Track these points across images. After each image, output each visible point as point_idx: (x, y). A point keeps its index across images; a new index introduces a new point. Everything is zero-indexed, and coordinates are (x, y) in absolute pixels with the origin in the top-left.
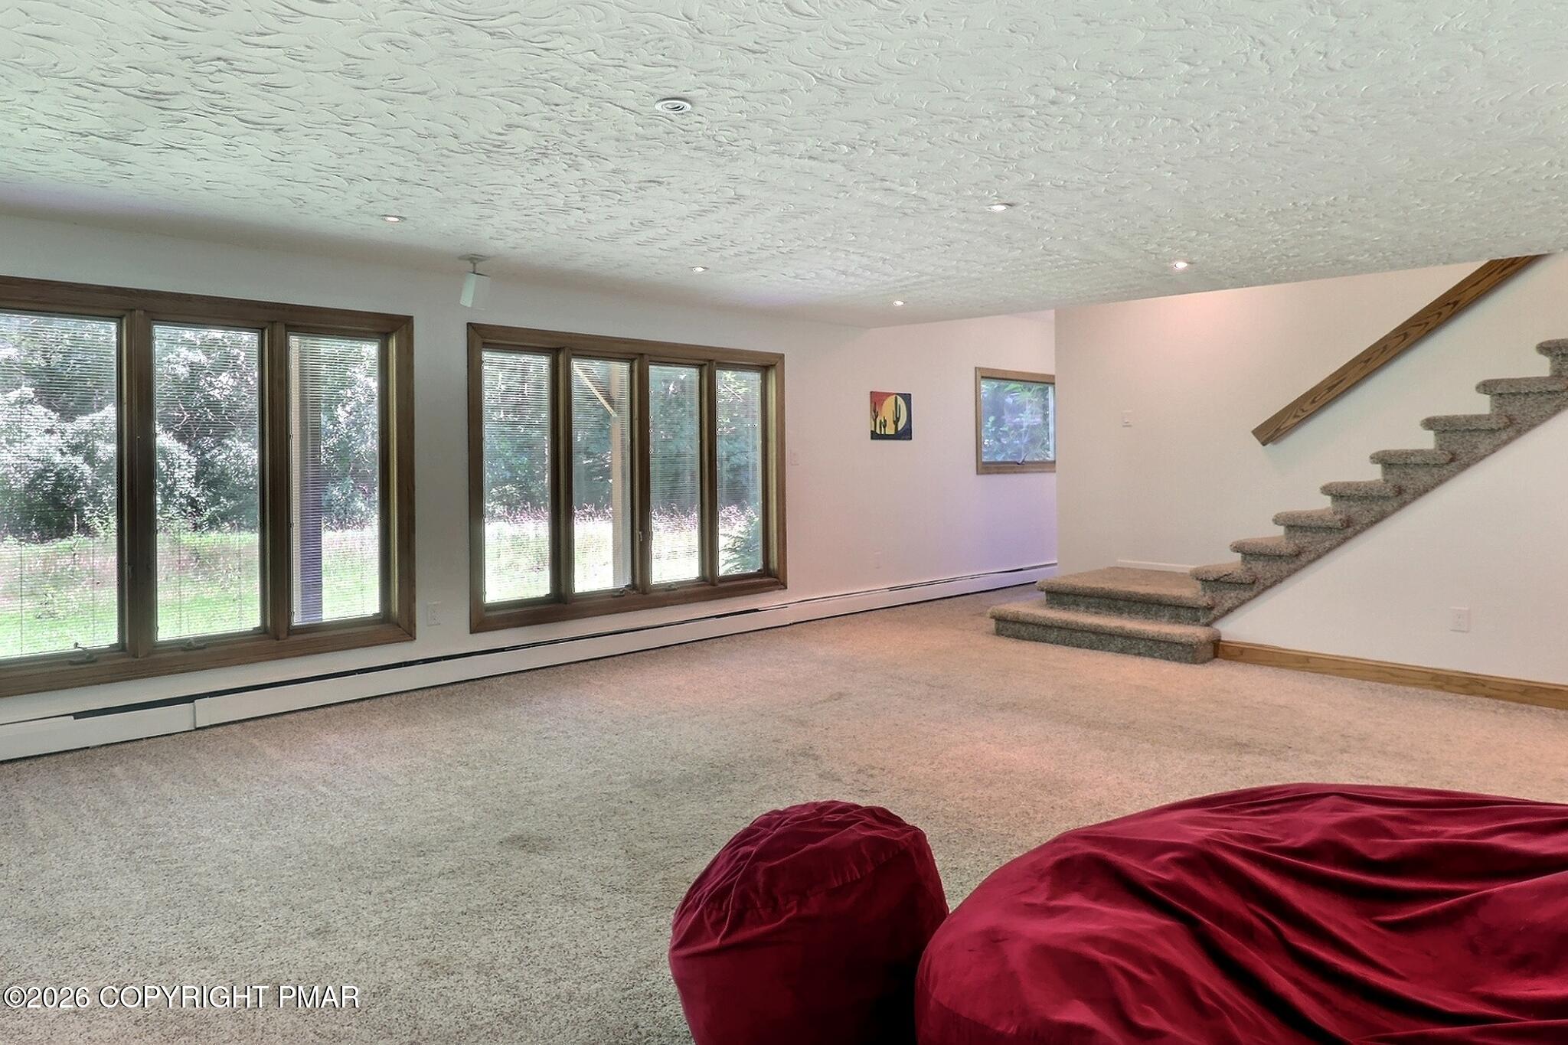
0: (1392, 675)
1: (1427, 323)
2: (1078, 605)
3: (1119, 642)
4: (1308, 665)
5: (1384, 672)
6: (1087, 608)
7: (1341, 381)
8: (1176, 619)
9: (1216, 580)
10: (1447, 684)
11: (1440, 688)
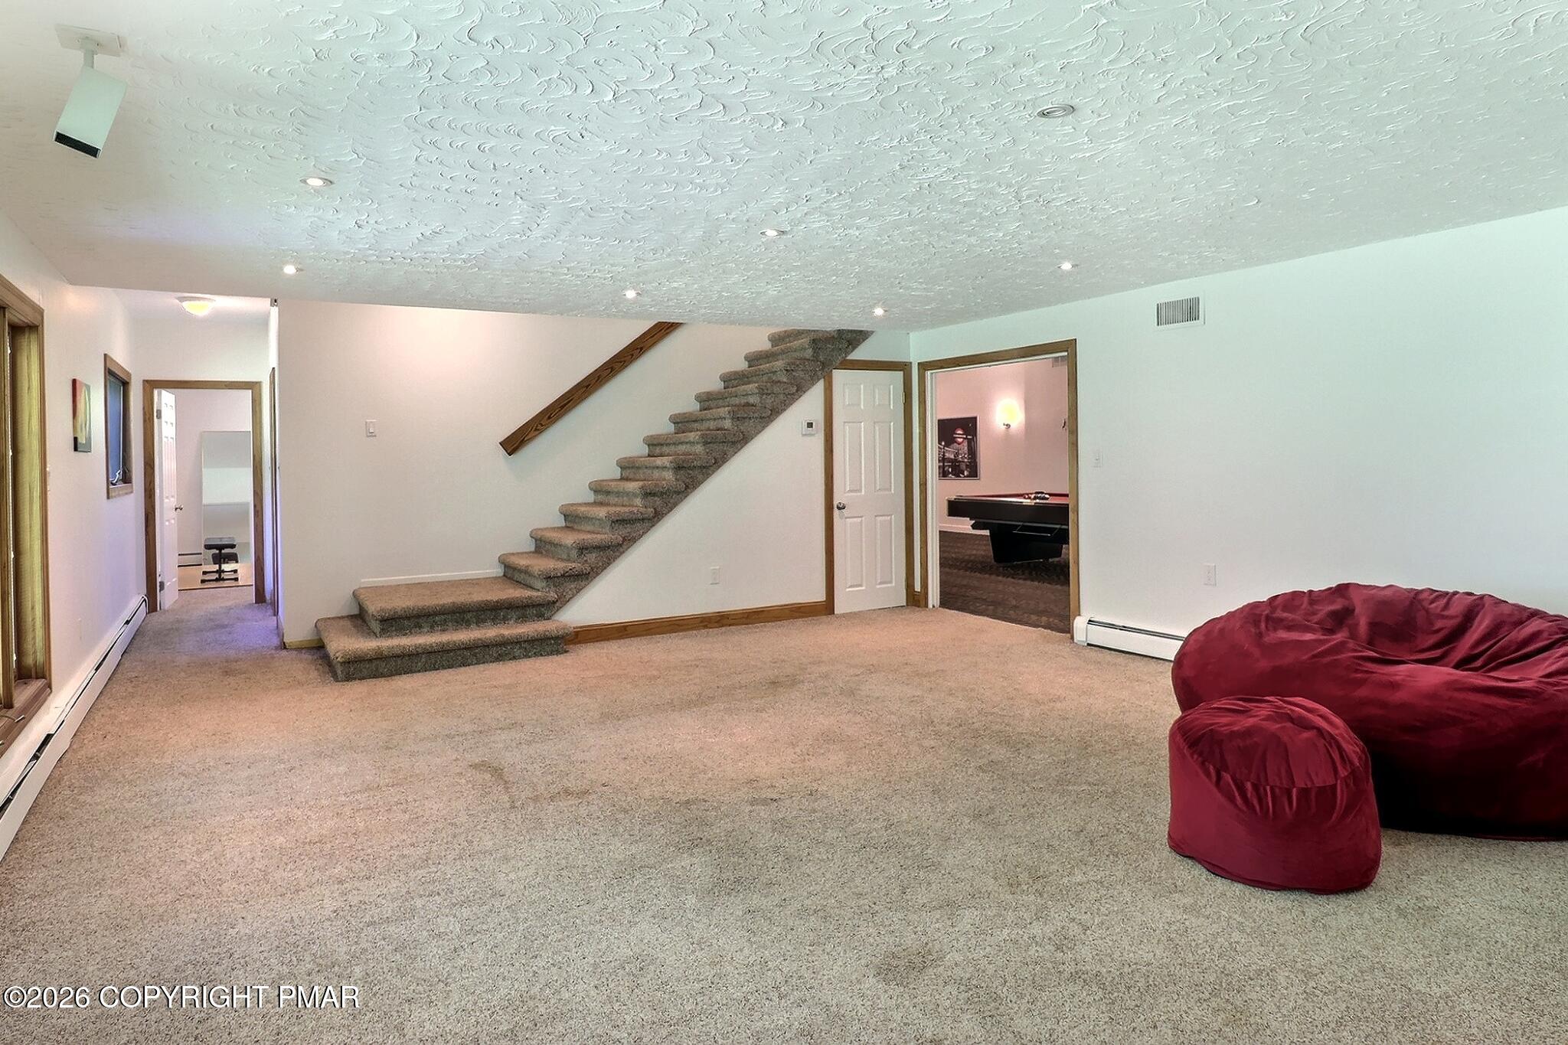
0: (678, 625)
1: (625, 361)
2: (420, 627)
3: (494, 652)
4: (626, 632)
5: (674, 624)
6: (432, 627)
7: (570, 401)
8: (523, 618)
9: (563, 576)
10: (710, 623)
11: (705, 627)
